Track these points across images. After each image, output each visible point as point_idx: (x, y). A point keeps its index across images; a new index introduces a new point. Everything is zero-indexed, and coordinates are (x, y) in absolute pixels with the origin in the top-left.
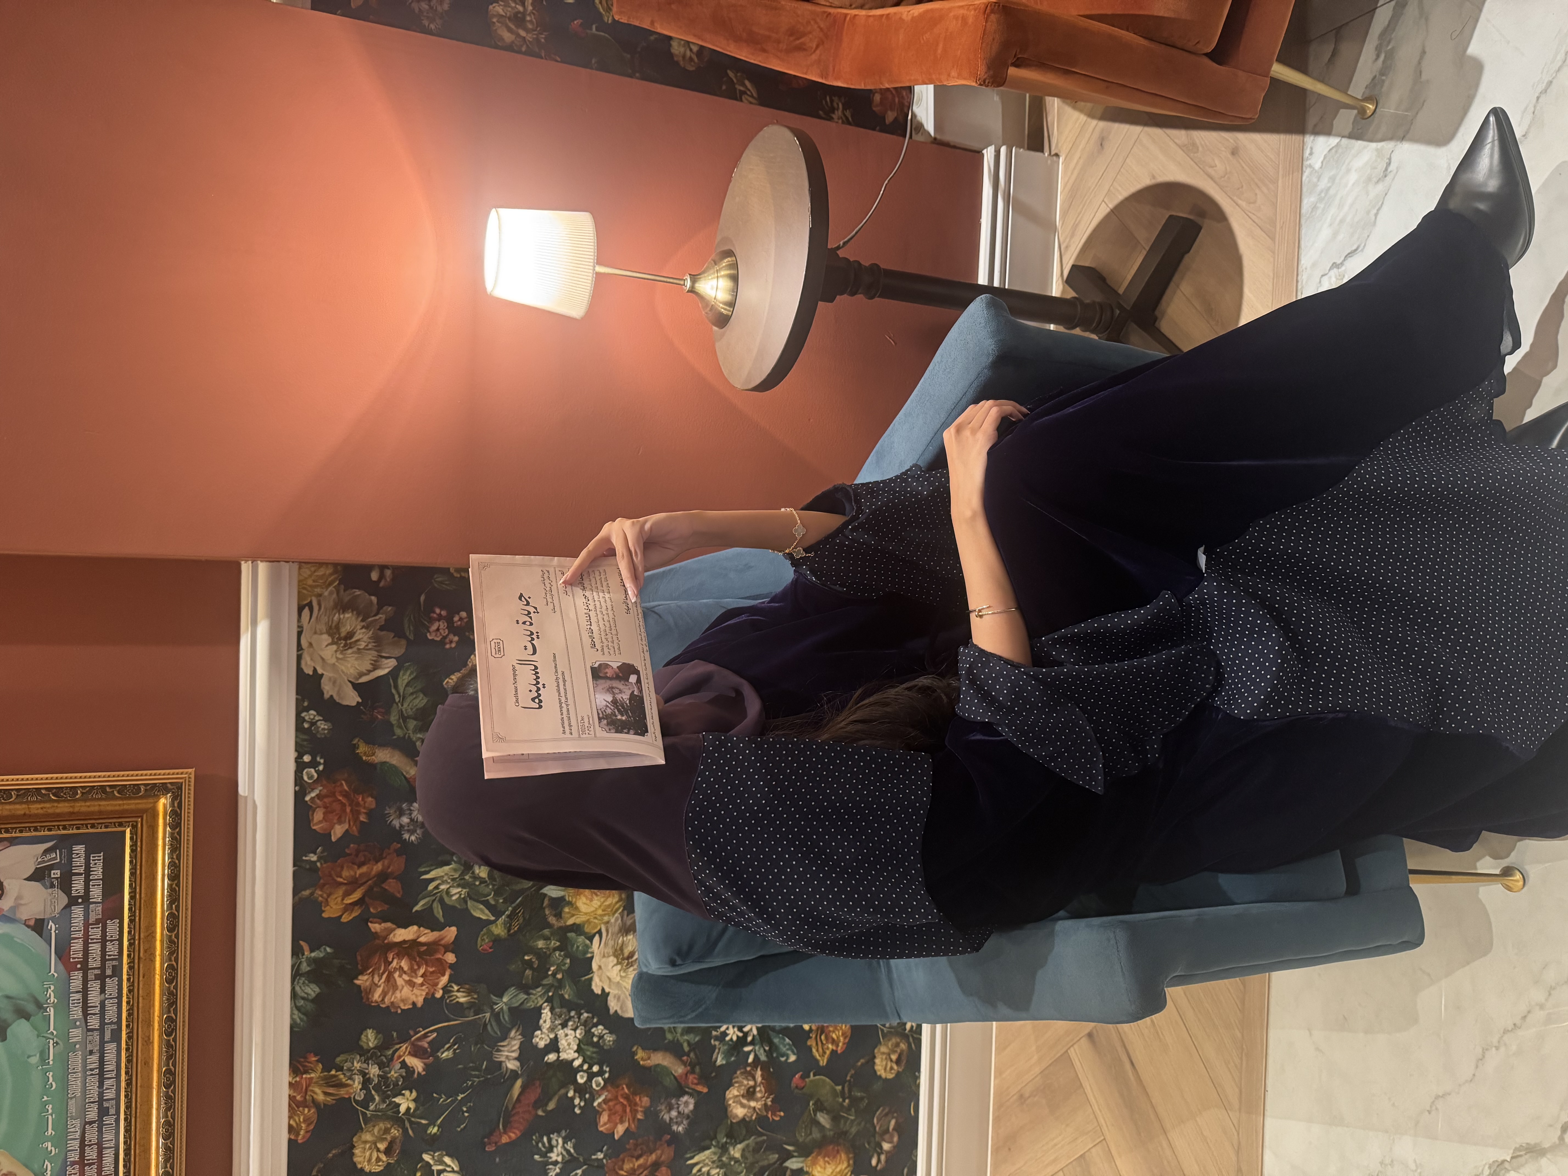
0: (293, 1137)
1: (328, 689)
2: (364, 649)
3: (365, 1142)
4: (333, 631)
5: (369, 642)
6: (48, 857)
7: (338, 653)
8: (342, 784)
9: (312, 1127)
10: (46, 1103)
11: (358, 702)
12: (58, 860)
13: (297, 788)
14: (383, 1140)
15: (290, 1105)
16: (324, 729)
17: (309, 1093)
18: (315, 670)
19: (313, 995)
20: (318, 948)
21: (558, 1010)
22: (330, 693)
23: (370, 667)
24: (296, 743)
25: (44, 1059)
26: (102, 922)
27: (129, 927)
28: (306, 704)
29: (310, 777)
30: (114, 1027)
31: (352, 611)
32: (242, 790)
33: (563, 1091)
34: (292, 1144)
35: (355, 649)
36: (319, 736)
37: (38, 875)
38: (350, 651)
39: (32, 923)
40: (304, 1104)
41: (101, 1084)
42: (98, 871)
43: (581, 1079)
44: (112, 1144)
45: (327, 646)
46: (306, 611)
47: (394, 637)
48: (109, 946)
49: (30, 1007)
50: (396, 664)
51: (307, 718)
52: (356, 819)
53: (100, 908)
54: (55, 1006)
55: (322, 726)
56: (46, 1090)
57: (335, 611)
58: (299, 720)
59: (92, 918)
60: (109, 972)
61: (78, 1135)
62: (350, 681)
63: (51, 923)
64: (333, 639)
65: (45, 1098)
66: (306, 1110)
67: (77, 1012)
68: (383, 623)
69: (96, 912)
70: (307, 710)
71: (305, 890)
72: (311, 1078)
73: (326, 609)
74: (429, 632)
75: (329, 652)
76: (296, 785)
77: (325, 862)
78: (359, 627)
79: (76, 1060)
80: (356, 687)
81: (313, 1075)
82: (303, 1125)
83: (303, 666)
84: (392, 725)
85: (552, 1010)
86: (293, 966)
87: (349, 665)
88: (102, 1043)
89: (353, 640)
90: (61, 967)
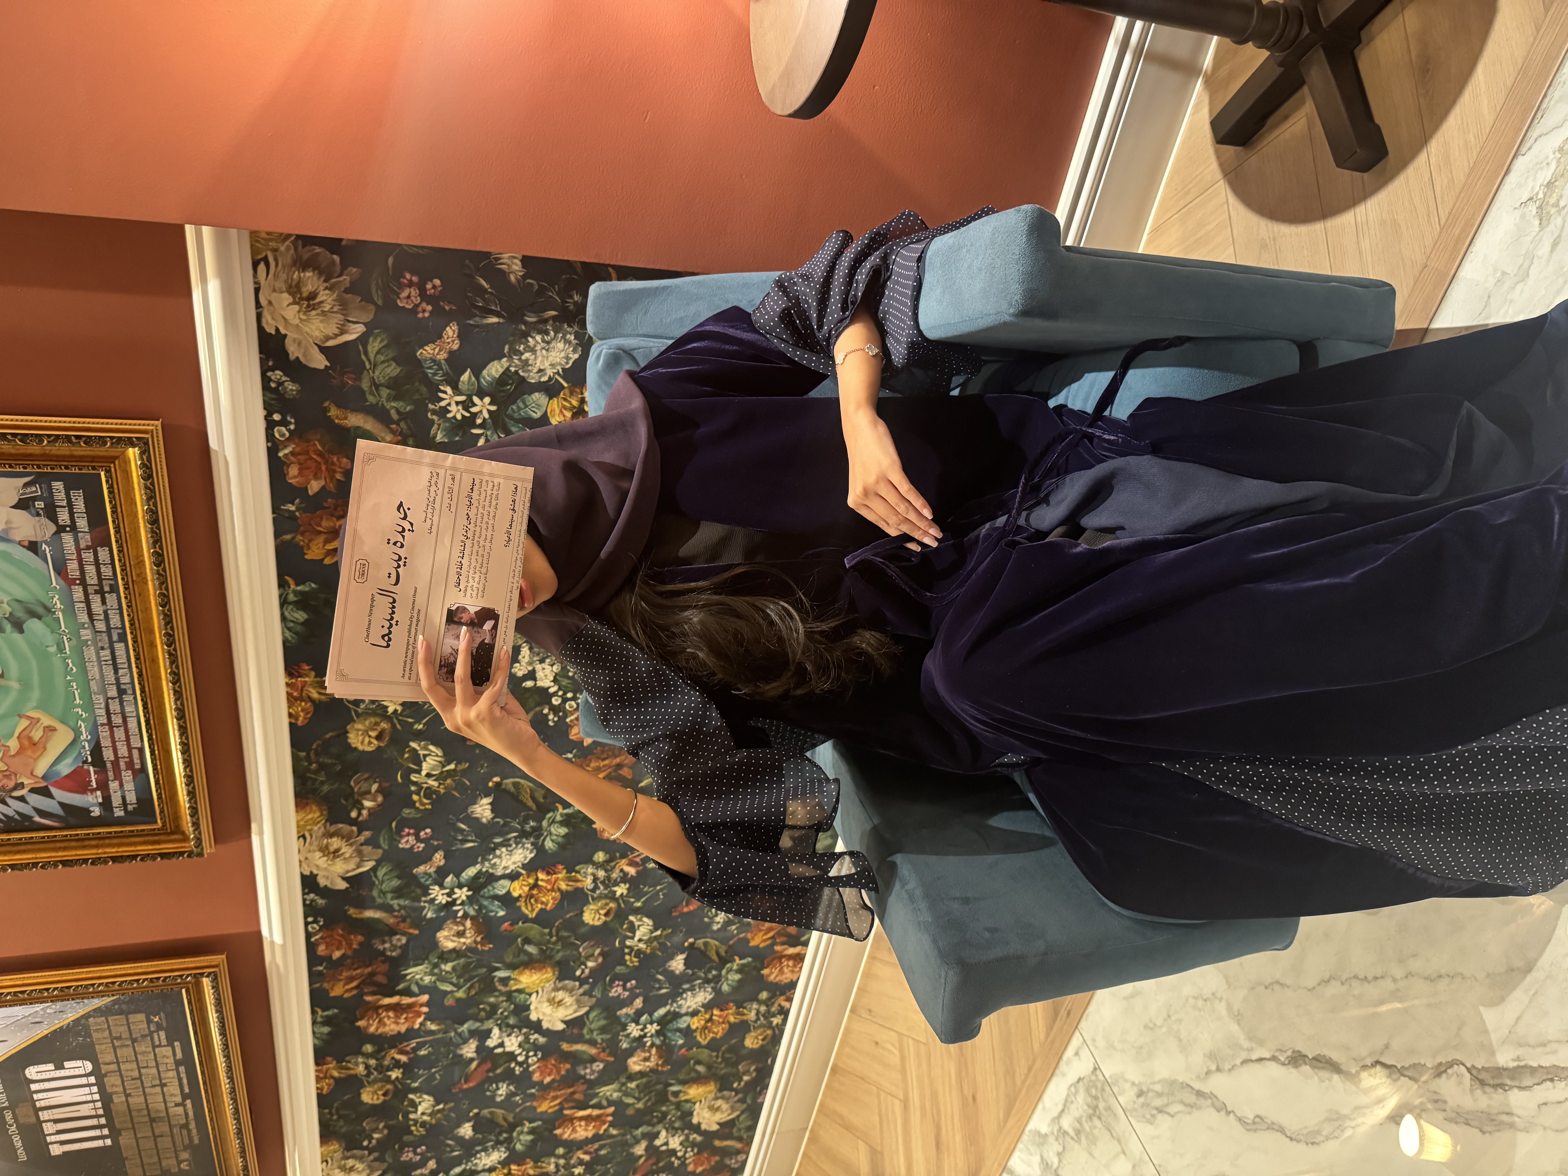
0: (293, 721)
1: (293, 351)
2: (328, 311)
3: (358, 730)
4: (294, 289)
5: (334, 305)
6: (29, 490)
7: (301, 314)
8: (315, 445)
9: (309, 716)
10: (70, 681)
11: (326, 366)
12: (40, 493)
13: (269, 444)
14: (373, 730)
15: (288, 699)
16: (292, 390)
17: (305, 692)
18: (277, 330)
19: (302, 620)
20: (303, 583)
21: (536, 650)
22: (296, 355)
23: (337, 331)
24: (265, 402)
25: (61, 649)
26: (93, 548)
27: (119, 556)
28: (271, 363)
29: (283, 435)
30: (120, 631)
31: (313, 270)
32: (213, 443)
33: (538, 709)
34: (293, 727)
35: (319, 311)
36: (287, 396)
37: (23, 504)
38: (314, 313)
39: (26, 544)
40: (301, 698)
41: (116, 671)
42: (80, 505)
43: (556, 701)
44: (134, 714)
45: (288, 305)
46: (262, 267)
47: (360, 301)
48: (103, 569)
49: (40, 610)
50: (365, 329)
51: (273, 378)
52: (332, 477)
53: (88, 537)
54: (62, 611)
55: (290, 387)
56: (68, 672)
57: (293, 269)
58: (265, 381)
59: (83, 545)
60: (107, 589)
61: (103, 706)
62: (316, 344)
63: (44, 546)
64: (294, 298)
65: (69, 678)
66: (303, 704)
67: (84, 618)
68: (348, 285)
69: (85, 540)
70: (273, 369)
71: (286, 534)
72: (306, 682)
73: (284, 266)
74: (399, 298)
75: (292, 313)
76: (268, 441)
77: (304, 512)
78: (322, 288)
79: (90, 653)
80: (323, 350)
81: (307, 679)
82: (302, 714)
83: (264, 325)
84: (363, 392)
85: (531, 649)
86: (280, 596)
87: (314, 328)
88: (111, 643)
89: (317, 301)
90: (62, 582)
